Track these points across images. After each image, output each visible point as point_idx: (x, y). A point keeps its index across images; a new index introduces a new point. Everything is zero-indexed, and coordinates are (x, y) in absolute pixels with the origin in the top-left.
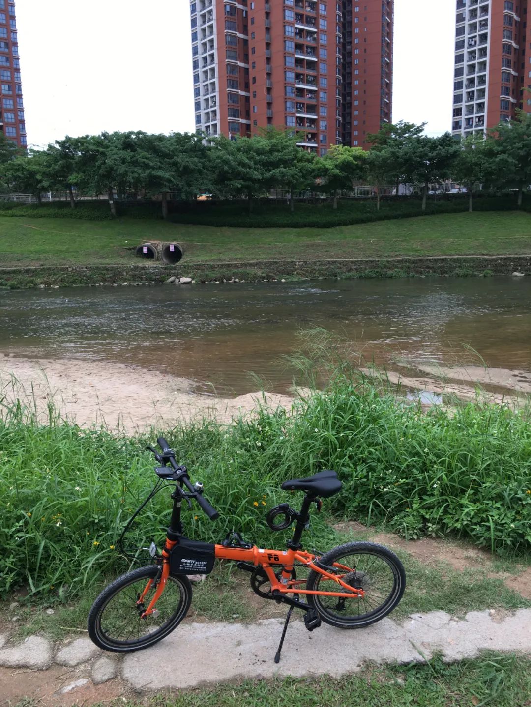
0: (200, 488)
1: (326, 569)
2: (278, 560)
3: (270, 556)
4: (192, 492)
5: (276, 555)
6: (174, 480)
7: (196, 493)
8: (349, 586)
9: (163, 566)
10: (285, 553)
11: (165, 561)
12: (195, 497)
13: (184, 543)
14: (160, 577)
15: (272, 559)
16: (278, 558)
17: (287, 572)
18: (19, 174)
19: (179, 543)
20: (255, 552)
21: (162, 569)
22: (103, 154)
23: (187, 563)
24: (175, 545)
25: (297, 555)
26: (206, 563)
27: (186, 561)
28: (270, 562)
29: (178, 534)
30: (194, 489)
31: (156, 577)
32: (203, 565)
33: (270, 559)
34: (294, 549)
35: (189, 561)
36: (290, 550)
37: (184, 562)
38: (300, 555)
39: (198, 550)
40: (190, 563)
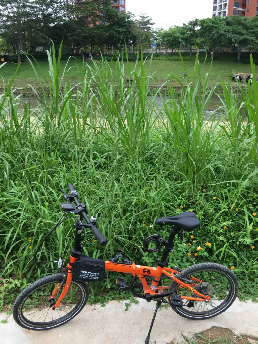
0: (94, 220)
1: (184, 281)
2: (150, 273)
3: (144, 270)
4: (88, 223)
5: (148, 270)
6: (76, 214)
7: (91, 224)
8: (199, 293)
9: (67, 275)
10: (155, 269)
11: (69, 271)
12: (90, 227)
13: (82, 259)
14: (65, 282)
15: (146, 273)
16: (150, 272)
17: (156, 281)
18: (169, 38)
19: (79, 259)
20: (134, 268)
21: (66, 277)
22: (216, 27)
23: (84, 273)
24: (76, 260)
25: (163, 270)
26: (98, 274)
27: (84, 272)
28: (144, 274)
29: (78, 253)
30: (90, 221)
31: (62, 282)
32: (96, 276)
33: (144, 273)
34: (162, 266)
35: (86, 272)
36: (159, 267)
37: (82, 273)
38: (165, 270)
39: (93, 265)
40: (87, 274)
